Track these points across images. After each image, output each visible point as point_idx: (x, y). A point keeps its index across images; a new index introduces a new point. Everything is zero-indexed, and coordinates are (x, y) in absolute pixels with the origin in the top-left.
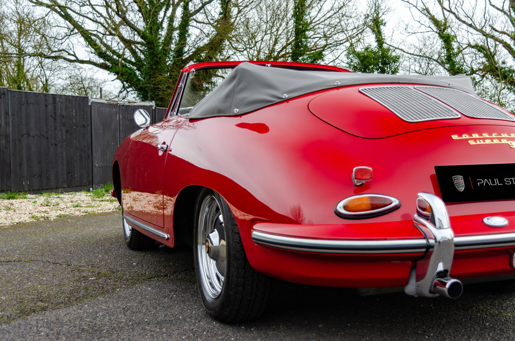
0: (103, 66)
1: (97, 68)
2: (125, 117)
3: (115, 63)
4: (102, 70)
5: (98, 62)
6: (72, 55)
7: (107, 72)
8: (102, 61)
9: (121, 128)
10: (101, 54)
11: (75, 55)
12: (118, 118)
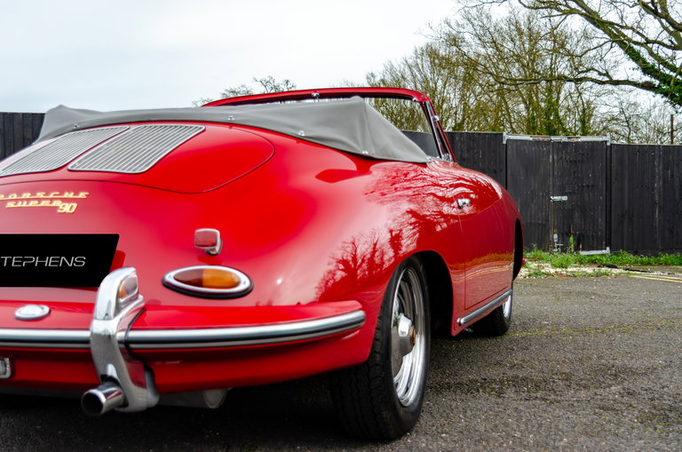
0: (647, 86)
1: (638, 89)
2: (561, 158)
3: (665, 79)
4: (645, 91)
5: (641, 82)
6: (604, 75)
7: (651, 93)
8: (647, 78)
9: (556, 173)
10: (647, 69)
11: (607, 74)
12: (551, 160)
